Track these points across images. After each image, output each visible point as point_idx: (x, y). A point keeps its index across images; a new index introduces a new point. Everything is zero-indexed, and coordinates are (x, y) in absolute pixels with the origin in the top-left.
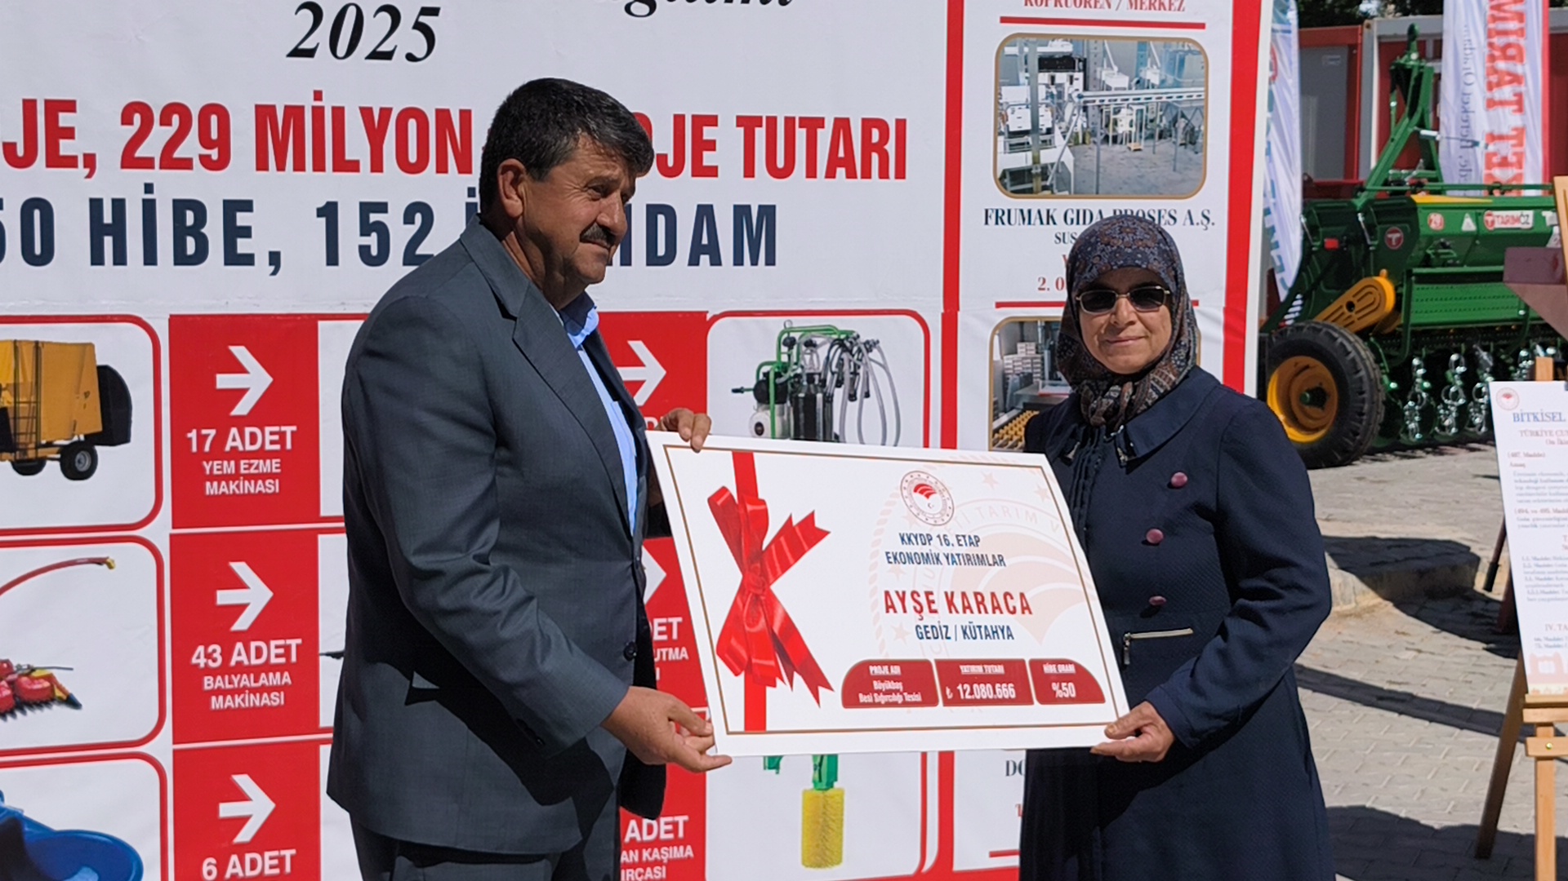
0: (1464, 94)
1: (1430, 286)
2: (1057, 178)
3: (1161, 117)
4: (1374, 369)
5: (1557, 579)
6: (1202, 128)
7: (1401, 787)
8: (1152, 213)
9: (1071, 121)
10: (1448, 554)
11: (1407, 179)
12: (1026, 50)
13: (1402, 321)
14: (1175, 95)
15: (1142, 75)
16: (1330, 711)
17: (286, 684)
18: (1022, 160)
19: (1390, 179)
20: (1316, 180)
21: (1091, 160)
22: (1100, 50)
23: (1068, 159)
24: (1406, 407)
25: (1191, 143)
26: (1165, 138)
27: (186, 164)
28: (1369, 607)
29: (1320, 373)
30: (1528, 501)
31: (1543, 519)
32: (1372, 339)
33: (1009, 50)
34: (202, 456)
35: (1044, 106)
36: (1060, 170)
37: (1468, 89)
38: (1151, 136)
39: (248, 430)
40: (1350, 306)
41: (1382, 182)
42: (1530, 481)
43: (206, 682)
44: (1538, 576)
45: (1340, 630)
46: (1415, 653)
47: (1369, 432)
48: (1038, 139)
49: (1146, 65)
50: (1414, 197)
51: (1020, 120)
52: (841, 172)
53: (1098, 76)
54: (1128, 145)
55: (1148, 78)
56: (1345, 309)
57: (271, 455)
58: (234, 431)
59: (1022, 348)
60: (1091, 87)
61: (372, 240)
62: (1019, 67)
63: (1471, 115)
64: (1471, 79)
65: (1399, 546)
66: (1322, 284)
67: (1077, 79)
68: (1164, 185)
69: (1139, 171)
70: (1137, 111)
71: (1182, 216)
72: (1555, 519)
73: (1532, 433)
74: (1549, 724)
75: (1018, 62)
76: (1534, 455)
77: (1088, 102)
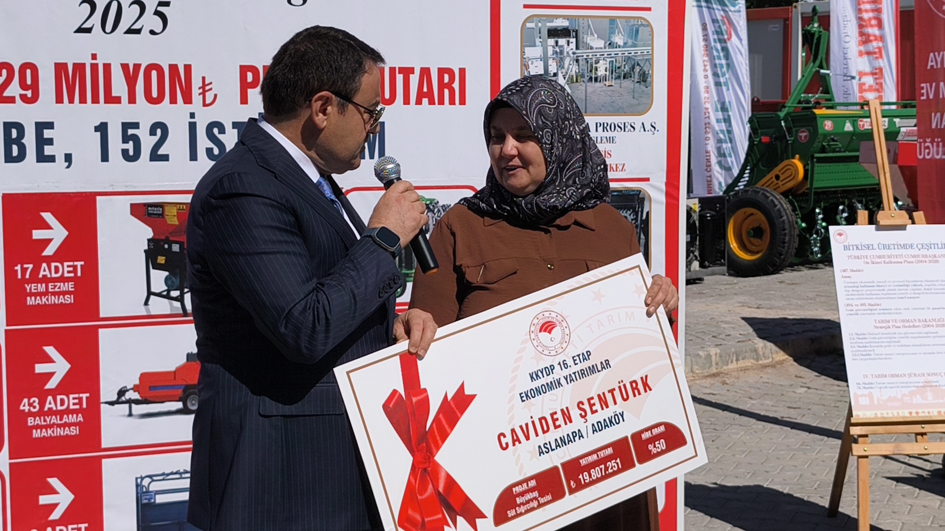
0: (844, 48)
1: (825, 164)
3: (625, 65)
4: (792, 215)
5: (871, 346)
6: (650, 72)
7: (788, 473)
8: (620, 125)
9: (568, 68)
10: (830, 328)
11: (812, 100)
12: (540, 25)
13: (809, 186)
14: (633, 52)
15: (612, 39)
16: (750, 426)
17: (80, 421)
19: (802, 100)
20: (762, 100)
21: (582, 92)
22: (586, 24)
24: (812, 238)
25: (643, 81)
26: (627, 78)
27: (11, 100)
28: (780, 361)
29: (760, 216)
30: (853, 299)
31: (862, 310)
32: (790, 197)
33: (529, 25)
34: (24, 281)
35: (551, 59)
37: (847, 45)
38: (619, 77)
39: (53, 265)
40: (777, 177)
41: (797, 101)
42: (854, 287)
43: (29, 421)
44: (858, 344)
45: (761, 375)
46: (806, 389)
47: (789, 254)
49: (615, 33)
50: (815, 111)
51: (537, 68)
52: (425, 101)
53: (585, 41)
54: (605, 82)
55: (616, 41)
56: (774, 179)
57: (68, 280)
58: (44, 265)
60: (581, 47)
61: (130, 146)
62: (536, 35)
63: (849, 61)
64: (847, 39)
65: (800, 324)
66: (760, 163)
67: (572, 43)
68: (627, 107)
69: (612, 99)
70: (610, 62)
71: (638, 126)
72: (869, 310)
73: (855, 257)
74: (866, 436)
75: (535, 33)
76: (857, 271)
77: (579, 56)
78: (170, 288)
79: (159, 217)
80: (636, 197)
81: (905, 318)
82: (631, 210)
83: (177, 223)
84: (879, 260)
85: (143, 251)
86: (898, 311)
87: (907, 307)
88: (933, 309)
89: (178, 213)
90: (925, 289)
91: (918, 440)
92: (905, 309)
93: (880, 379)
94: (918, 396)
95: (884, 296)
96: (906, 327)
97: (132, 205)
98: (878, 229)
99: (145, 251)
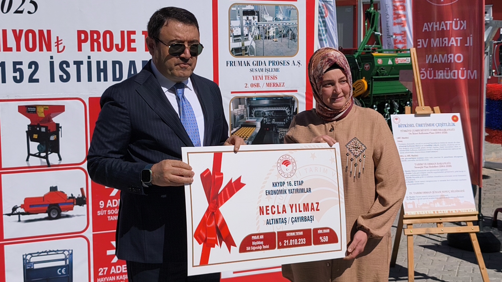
0: (387, 21)
1: (379, 82)
2: (250, 51)
3: (284, 30)
5: (413, 177)
6: (297, 34)
8: (281, 62)
9: (254, 32)
11: (371, 48)
12: (239, 8)
13: (370, 93)
14: (288, 23)
15: (277, 16)
18: (238, 45)
19: (366, 48)
20: (343, 48)
21: (261, 45)
22: (263, 9)
23: (254, 44)
25: (293, 39)
26: (285, 37)
30: (403, 153)
31: (408, 158)
32: (361, 99)
33: (233, 9)
35: (245, 27)
36: (251, 48)
38: (280, 37)
41: (363, 49)
42: (404, 146)
48: (244, 38)
49: (278, 13)
50: (373, 54)
51: (237, 32)
53: (263, 17)
54: (273, 39)
55: (279, 17)
59: (240, 106)
60: (260, 21)
61: (17, 74)
62: (236, 14)
63: (389, 27)
64: (388, 16)
67: (256, 18)
68: (285, 53)
69: (277, 48)
70: (276, 28)
71: (291, 63)
72: (412, 158)
73: (404, 131)
74: (411, 224)
75: (236, 13)
76: (405, 138)
77: (260, 25)
78: (41, 152)
79: (34, 113)
80: (290, 100)
81: (430, 163)
82: (288, 107)
83: (44, 116)
84: (416, 132)
85: (25, 132)
86: (427, 159)
87: (431, 157)
88: (445, 157)
89: (44, 111)
90: (440, 147)
91: (438, 226)
92: (430, 158)
93: (418, 194)
94: (438, 203)
95: (419, 151)
96: (431, 167)
97: (19, 107)
98: (416, 116)
99: (27, 132)
